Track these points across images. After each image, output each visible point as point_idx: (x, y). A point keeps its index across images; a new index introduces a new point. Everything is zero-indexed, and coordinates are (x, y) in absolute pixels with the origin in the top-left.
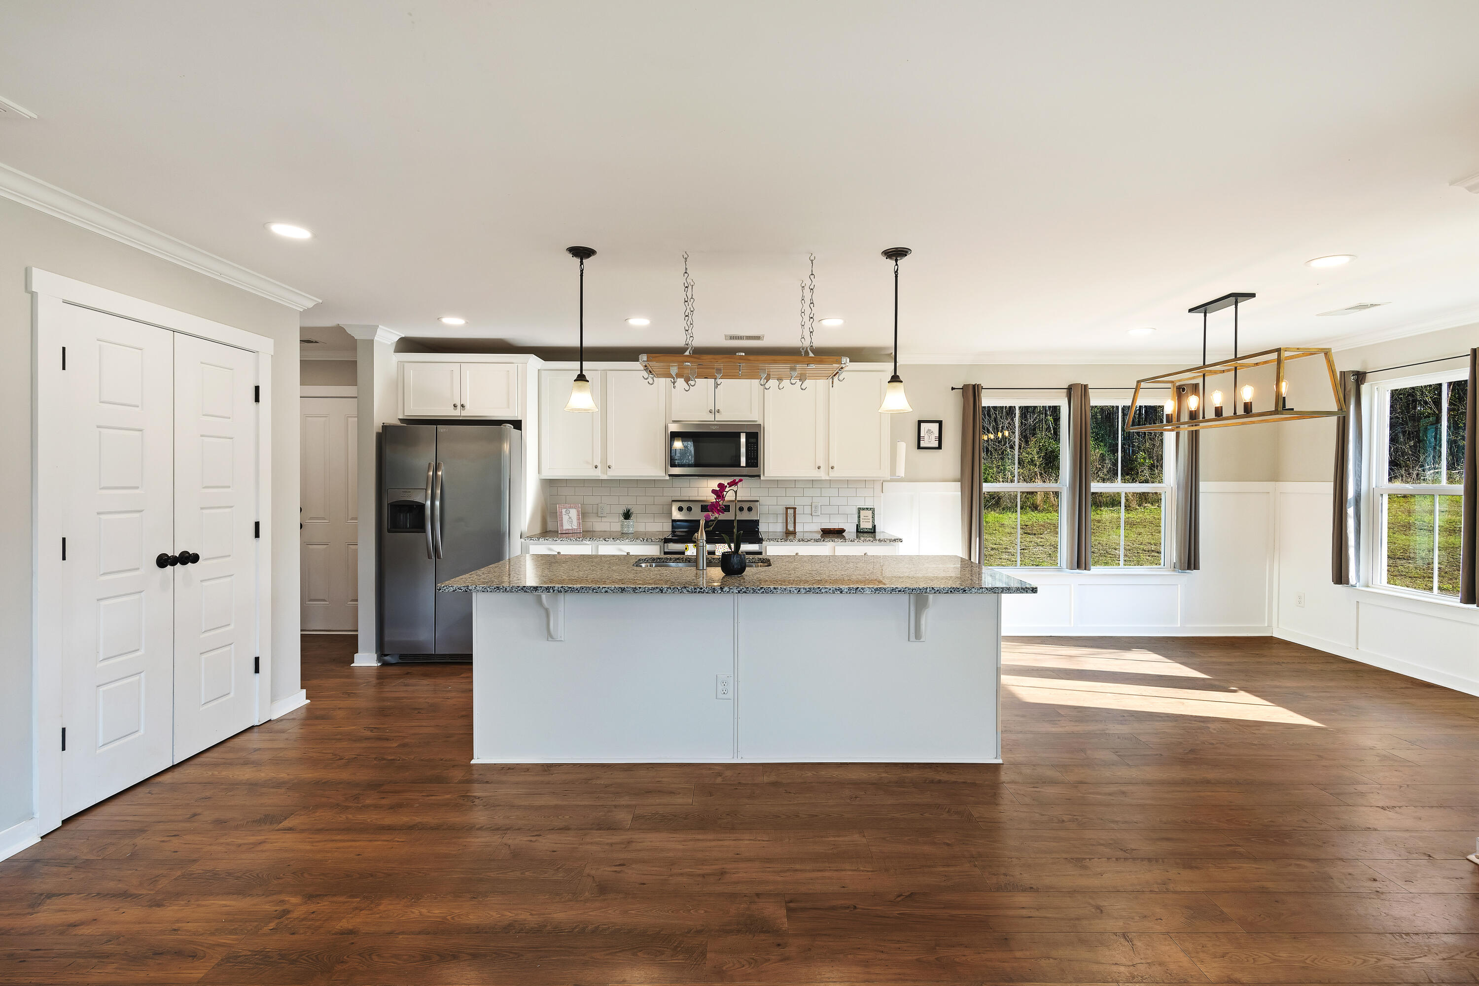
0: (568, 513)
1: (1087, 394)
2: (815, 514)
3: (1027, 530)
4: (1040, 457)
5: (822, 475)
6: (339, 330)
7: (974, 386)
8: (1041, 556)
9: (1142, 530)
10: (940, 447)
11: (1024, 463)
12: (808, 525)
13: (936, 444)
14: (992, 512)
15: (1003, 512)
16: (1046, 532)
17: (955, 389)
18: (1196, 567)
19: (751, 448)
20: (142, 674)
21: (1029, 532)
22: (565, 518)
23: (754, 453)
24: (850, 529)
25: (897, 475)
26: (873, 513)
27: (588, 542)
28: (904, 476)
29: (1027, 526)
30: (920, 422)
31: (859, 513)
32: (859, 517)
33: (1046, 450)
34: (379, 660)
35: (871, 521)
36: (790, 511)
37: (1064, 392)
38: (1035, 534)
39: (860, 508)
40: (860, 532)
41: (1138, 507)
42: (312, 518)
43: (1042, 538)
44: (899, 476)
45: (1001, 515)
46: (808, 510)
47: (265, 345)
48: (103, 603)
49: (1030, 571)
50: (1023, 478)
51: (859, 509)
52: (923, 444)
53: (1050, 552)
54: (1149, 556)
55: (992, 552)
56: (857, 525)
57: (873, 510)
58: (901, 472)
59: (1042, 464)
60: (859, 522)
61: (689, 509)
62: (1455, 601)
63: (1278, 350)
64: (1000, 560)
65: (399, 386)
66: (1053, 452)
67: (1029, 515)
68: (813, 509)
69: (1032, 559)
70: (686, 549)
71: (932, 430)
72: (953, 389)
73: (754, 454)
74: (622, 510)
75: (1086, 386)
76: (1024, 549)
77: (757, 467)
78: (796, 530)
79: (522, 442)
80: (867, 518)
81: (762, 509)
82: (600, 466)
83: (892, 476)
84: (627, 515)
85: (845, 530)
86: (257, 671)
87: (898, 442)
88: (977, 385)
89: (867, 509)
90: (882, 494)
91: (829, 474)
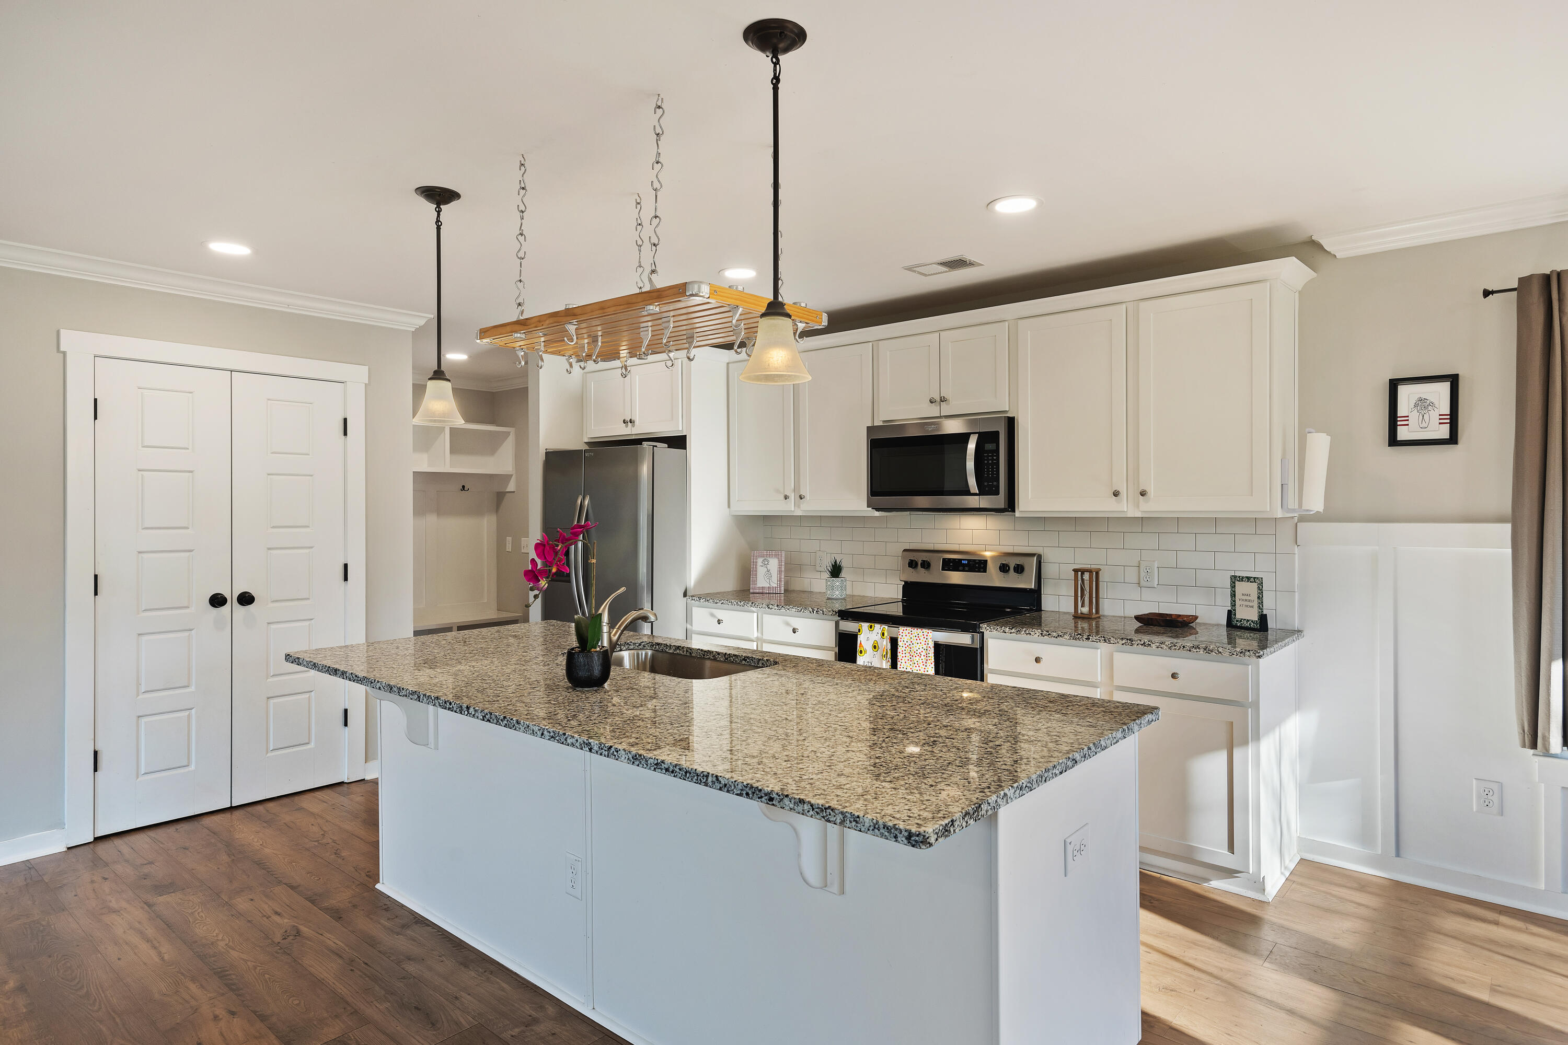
0: (765, 564)
2: (1144, 584)
5: (1127, 508)
7: (1547, 279)
10: (1453, 439)
12: (1126, 601)
13: (1443, 432)
17: (1493, 292)
19: (988, 460)
20: (193, 711)
22: (761, 571)
23: (993, 468)
24: (1212, 616)
25: (1305, 507)
26: (1260, 589)
28: (1324, 512)
31: (1233, 586)
32: (1233, 595)
35: (1255, 604)
36: (1086, 576)
39: (1235, 577)
40: (1237, 628)
44: (1308, 511)
46: (1131, 575)
47: (356, 373)
48: (145, 638)
51: (1234, 579)
52: (1403, 433)
56: (1229, 612)
57: (1260, 582)
58: (1316, 502)
60: (1233, 604)
61: (925, 565)
65: (580, 402)
68: (1143, 574)
70: (859, 630)
71: (1431, 398)
72: (1487, 293)
73: (993, 471)
74: (827, 563)
77: (998, 494)
78: (1097, 612)
79: (684, 468)
80: (1247, 598)
81: (1047, 570)
82: (792, 496)
83: (1293, 511)
84: (836, 571)
85: (1196, 618)
86: (346, 725)
87: (1307, 430)
88: (1559, 274)
89: (1248, 578)
90: (1296, 550)
91: (1138, 506)
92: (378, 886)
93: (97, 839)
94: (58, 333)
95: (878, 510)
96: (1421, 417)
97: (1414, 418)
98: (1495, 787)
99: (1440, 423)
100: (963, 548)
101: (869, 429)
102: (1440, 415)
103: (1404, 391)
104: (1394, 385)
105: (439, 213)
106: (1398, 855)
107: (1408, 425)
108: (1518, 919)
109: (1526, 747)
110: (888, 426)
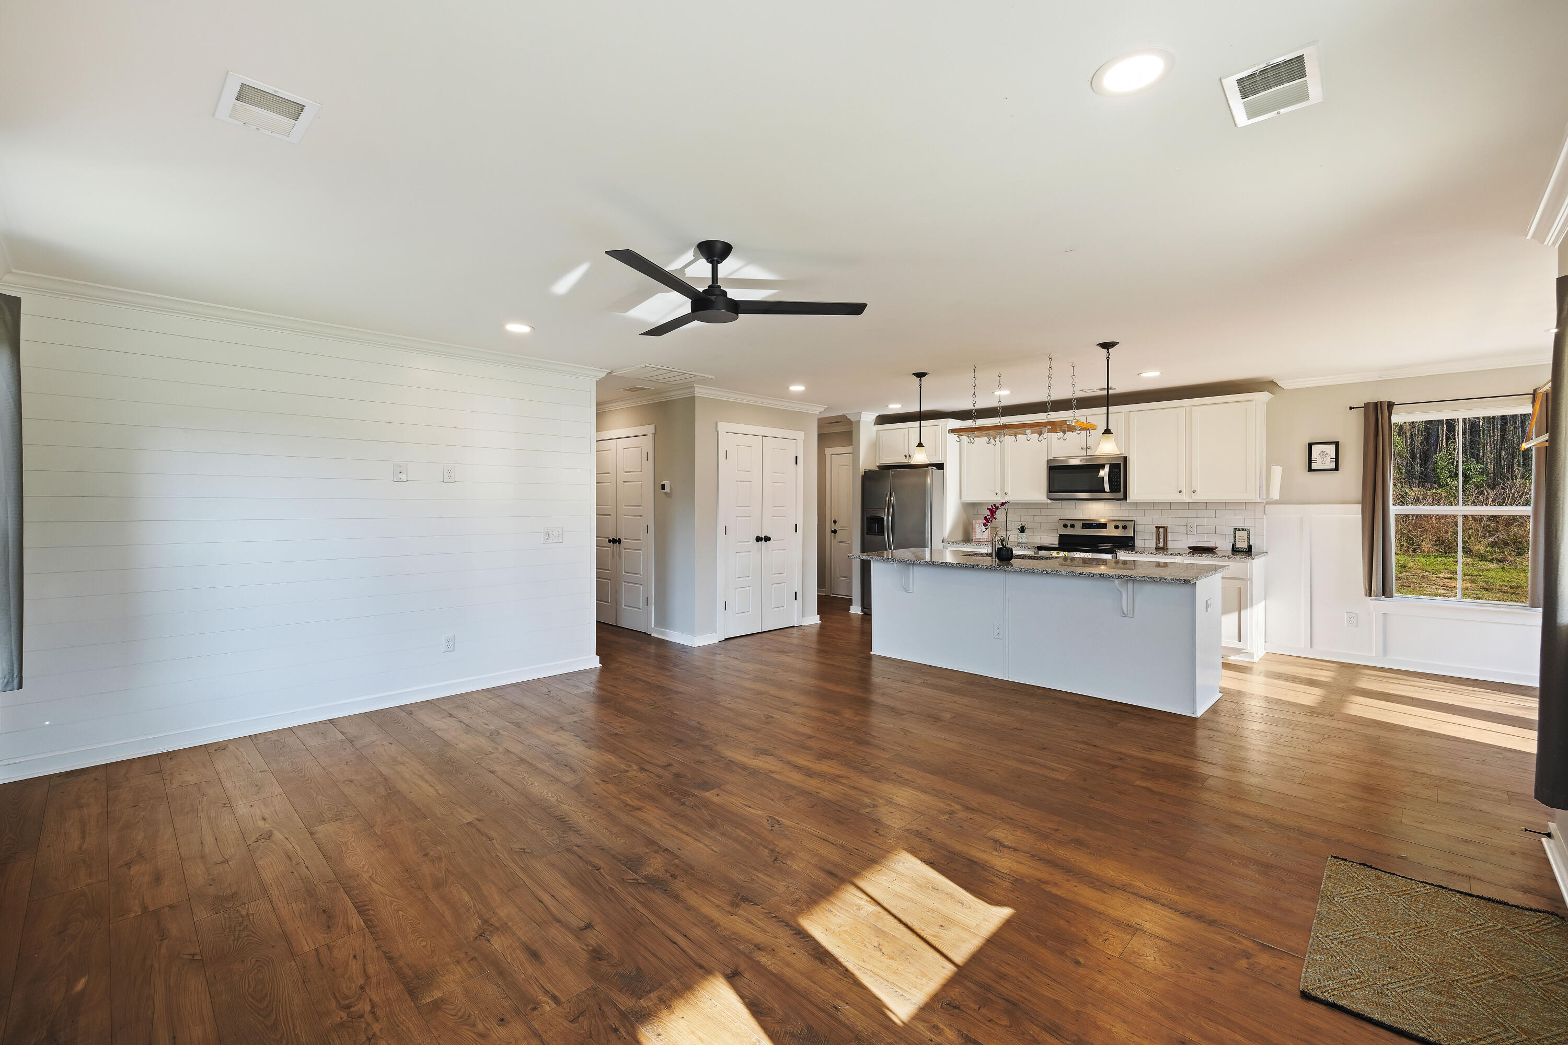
0: (980, 527)
2: (1191, 533)
5: (1185, 498)
6: (844, 416)
7: (1376, 404)
10: (1337, 469)
12: (1180, 541)
13: (1333, 466)
17: (1353, 408)
19: (1115, 476)
20: (751, 588)
22: (978, 531)
23: (1117, 480)
24: (1225, 546)
25: (1270, 498)
26: (1249, 534)
27: (985, 547)
28: (1278, 499)
31: (1235, 533)
32: (1235, 537)
34: (862, 611)
35: (1246, 540)
36: (1161, 530)
37: (1529, 398)
40: (1235, 550)
42: (841, 527)
44: (1272, 499)
46: (1183, 529)
47: (800, 435)
48: (738, 554)
51: (1235, 530)
52: (1314, 466)
56: (1233, 545)
57: (1248, 531)
58: (1275, 495)
60: (1235, 541)
61: (1073, 526)
65: (876, 445)
68: (1189, 529)
71: (1327, 451)
72: (1351, 408)
73: (1117, 482)
74: (1018, 525)
77: (1120, 492)
78: (1166, 546)
79: (943, 478)
80: (1242, 538)
81: (1138, 528)
82: (999, 493)
83: (1264, 499)
84: (1022, 530)
85: (1217, 547)
86: (796, 599)
87: (1272, 465)
88: (1381, 402)
89: (1243, 529)
90: (1265, 516)
91: (1191, 497)
92: (871, 653)
93: (725, 639)
94: (716, 423)
95: (1050, 499)
97: (1319, 459)
98: (1354, 615)
100: (1091, 518)
101: (1048, 461)
104: (1310, 445)
105: (920, 381)
106: (1311, 647)
109: (1366, 596)
110: (1056, 459)
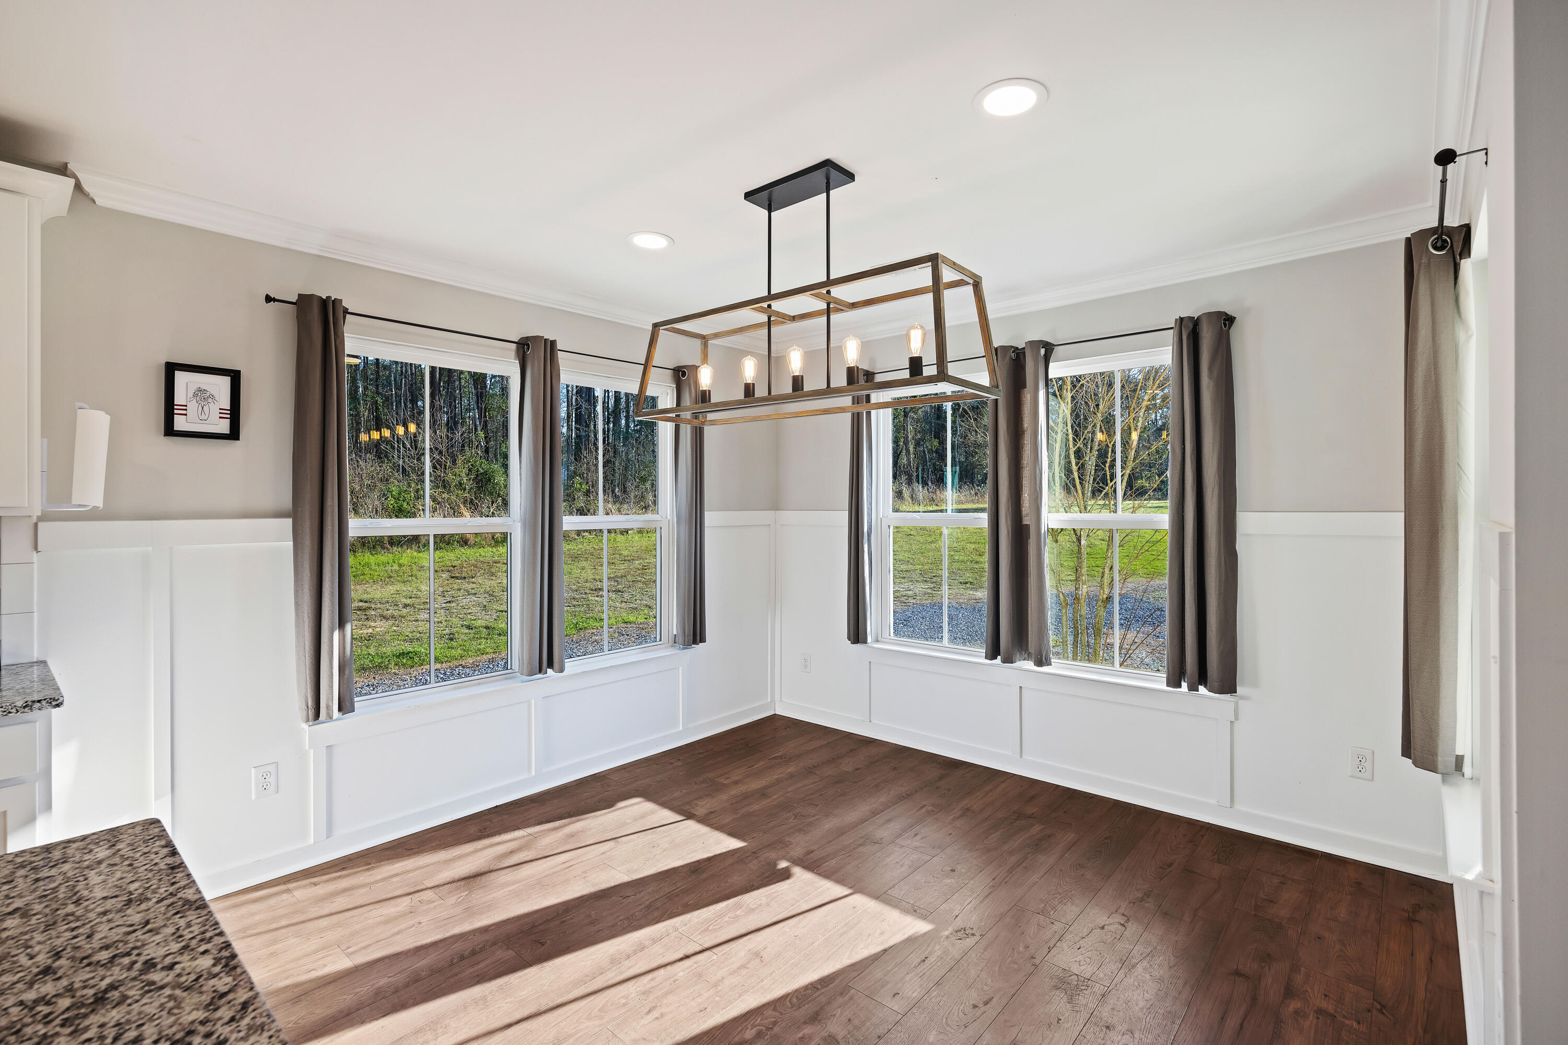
1: (555, 359)
3: (455, 573)
4: (470, 480)
7: (326, 302)
8: (474, 610)
9: (584, 564)
10: (234, 434)
11: (450, 487)
13: (224, 427)
14: (409, 551)
15: (423, 550)
16: (478, 574)
17: (274, 300)
18: (703, 640)
21: (457, 575)
25: (74, 502)
28: (101, 506)
29: (454, 567)
30: (171, 369)
33: (477, 472)
37: (514, 350)
38: (465, 578)
41: (577, 537)
43: (473, 583)
44: (80, 506)
45: (421, 555)
49: (456, 688)
50: (449, 504)
52: (180, 423)
53: (485, 603)
54: (597, 596)
55: (405, 611)
59: (471, 488)
62: (977, 654)
63: (934, 259)
64: (416, 623)
66: (486, 473)
67: (457, 551)
69: (461, 616)
71: (211, 390)
72: (269, 299)
75: (553, 343)
76: (450, 602)
87: (78, 404)
88: (334, 301)
90: (36, 557)
96: (200, 408)
97: (193, 407)
98: (272, 768)
99: (220, 418)
102: (220, 409)
103: (181, 377)
107: (186, 415)
108: (302, 880)
109: (310, 720)
